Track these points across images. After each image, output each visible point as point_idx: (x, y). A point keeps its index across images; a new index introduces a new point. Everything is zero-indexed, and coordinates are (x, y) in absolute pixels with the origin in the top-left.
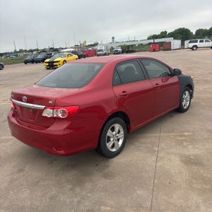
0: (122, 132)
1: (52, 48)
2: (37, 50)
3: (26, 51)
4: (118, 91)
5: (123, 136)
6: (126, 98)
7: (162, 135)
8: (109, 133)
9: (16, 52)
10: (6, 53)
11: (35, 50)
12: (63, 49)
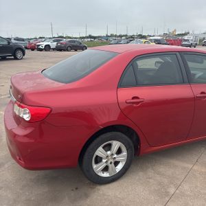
0: (125, 153)
1: (140, 35)
2: (126, 36)
3: (116, 36)
4: (126, 95)
5: (125, 158)
6: (137, 106)
7: (195, 168)
8: (100, 152)
9: (107, 36)
10: (99, 37)
11: (123, 36)
12: (150, 36)
